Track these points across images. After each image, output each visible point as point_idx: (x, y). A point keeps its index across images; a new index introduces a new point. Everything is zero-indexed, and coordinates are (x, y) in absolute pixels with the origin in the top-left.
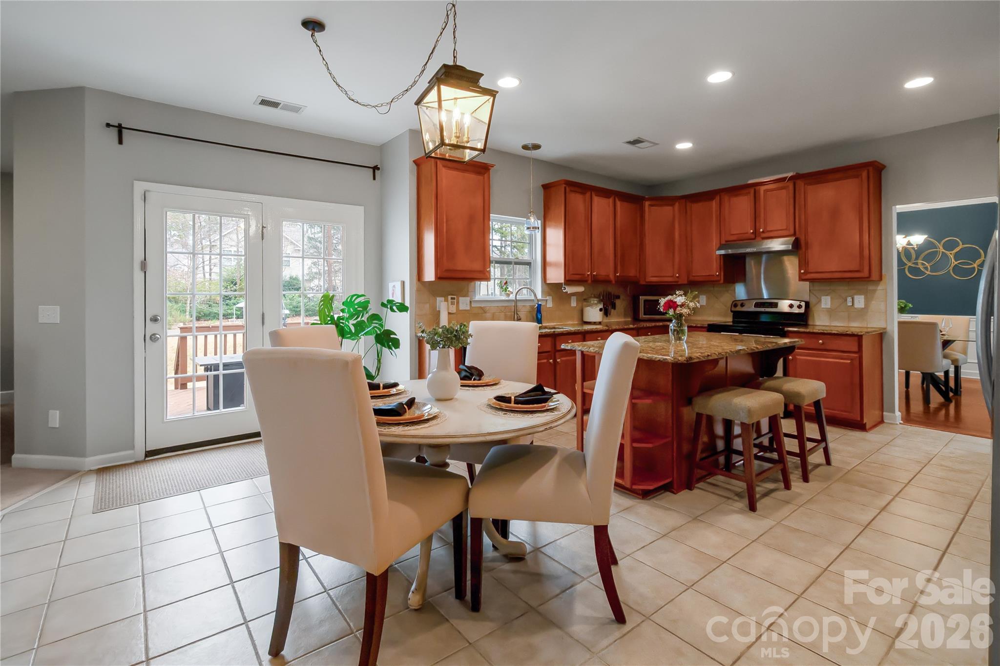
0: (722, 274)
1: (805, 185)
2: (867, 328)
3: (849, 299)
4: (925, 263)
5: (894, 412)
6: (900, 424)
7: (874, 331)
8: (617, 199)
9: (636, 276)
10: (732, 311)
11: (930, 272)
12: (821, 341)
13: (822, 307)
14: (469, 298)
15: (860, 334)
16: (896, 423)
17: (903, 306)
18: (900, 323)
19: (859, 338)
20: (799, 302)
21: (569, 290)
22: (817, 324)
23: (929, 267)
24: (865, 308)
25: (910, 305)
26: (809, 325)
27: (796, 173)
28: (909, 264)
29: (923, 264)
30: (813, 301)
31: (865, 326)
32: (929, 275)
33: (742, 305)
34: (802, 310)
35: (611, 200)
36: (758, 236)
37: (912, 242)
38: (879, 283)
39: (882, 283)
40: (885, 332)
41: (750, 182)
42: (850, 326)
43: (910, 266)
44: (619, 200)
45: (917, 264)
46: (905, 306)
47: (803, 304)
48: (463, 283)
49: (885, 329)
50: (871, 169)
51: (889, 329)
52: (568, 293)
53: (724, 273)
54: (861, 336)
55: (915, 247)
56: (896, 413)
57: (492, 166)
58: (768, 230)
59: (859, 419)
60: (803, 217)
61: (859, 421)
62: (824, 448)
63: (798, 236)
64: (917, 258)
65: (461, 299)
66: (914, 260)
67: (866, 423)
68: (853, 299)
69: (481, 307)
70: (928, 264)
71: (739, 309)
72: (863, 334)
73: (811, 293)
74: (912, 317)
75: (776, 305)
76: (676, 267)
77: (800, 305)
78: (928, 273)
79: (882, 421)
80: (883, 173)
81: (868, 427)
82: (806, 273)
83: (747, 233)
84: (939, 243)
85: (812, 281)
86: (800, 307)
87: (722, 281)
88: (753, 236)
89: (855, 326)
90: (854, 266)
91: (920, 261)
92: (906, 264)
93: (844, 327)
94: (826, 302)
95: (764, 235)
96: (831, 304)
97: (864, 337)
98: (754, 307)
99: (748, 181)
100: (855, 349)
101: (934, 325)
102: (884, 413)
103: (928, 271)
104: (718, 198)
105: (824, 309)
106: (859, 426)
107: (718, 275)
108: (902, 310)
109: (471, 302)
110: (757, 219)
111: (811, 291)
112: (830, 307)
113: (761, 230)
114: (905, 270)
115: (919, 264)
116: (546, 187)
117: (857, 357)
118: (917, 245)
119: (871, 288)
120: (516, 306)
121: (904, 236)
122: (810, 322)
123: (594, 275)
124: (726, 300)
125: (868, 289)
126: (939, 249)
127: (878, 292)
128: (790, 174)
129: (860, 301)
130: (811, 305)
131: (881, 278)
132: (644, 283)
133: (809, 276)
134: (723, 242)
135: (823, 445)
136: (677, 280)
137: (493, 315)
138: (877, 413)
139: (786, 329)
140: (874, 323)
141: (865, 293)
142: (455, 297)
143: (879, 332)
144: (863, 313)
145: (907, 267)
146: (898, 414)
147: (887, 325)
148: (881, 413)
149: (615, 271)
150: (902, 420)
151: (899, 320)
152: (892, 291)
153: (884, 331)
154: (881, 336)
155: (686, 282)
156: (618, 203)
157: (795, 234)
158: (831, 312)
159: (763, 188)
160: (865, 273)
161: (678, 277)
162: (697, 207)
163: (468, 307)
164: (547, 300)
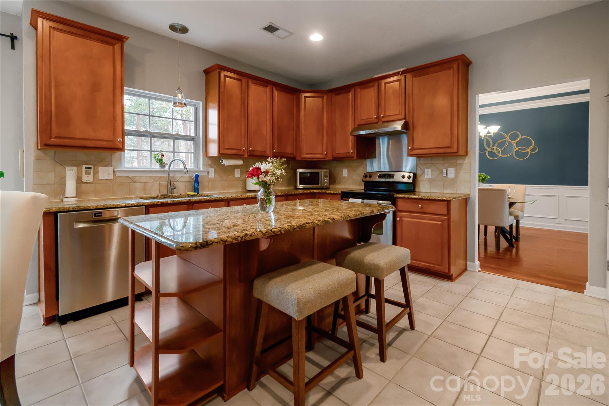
0: (355, 151)
1: (412, 77)
2: (456, 194)
3: (444, 171)
4: (499, 149)
5: (474, 262)
6: (479, 271)
7: (460, 197)
8: (274, 89)
9: (293, 153)
10: (363, 181)
11: (501, 155)
12: (420, 206)
13: (425, 177)
14: (113, 168)
15: (448, 199)
16: (475, 270)
17: (484, 177)
18: (480, 190)
19: (448, 203)
20: (409, 173)
21: (227, 162)
22: (421, 191)
23: (501, 151)
24: (455, 178)
25: (489, 177)
26: (416, 192)
27: (407, 68)
28: (489, 150)
29: (497, 150)
30: (419, 173)
31: (455, 192)
32: (500, 157)
33: (370, 176)
34: (411, 181)
35: (268, 89)
36: (379, 121)
37: (490, 132)
38: (465, 158)
39: (467, 157)
40: (470, 197)
41: (375, 77)
42: (444, 192)
43: (489, 151)
44: (276, 90)
45: (493, 149)
46: (485, 178)
47: (412, 175)
48: (105, 154)
49: (469, 195)
50: (460, 62)
51: (471, 195)
52: (225, 165)
53: (357, 151)
54: (450, 201)
55: (492, 134)
56: (476, 263)
57: (127, 38)
58: (386, 115)
59: (447, 271)
60: (411, 105)
61: (447, 273)
62: (408, 314)
63: (407, 119)
64: (493, 146)
65: (101, 169)
66: (492, 146)
67: (452, 274)
68: (447, 171)
69: (128, 177)
70: (500, 149)
71: (368, 179)
72: (451, 200)
73: (418, 167)
74: (489, 185)
75: (392, 176)
76: (325, 146)
77: (409, 176)
78: (500, 155)
79: (465, 270)
80: (470, 68)
81: (454, 277)
82: (413, 149)
83: (372, 118)
84: (507, 135)
85: (418, 156)
86: (409, 177)
87: (355, 158)
88: (376, 121)
89: (447, 193)
90: (447, 144)
91: (495, 148)
92: (487, 150)
93: (440, 193)
94: (428, 173)
95: (384, 120)
96: (432, 175)
97: (452, 202)
98: (378, 178)
99: (374, 76)
100: (446, 213)
101: (503, 191)
102: (467, 262)
103: (500, 154)
104: (353, 91)
105: (427, 179)
106: (448, 277)
107: (352, 152)
108: (483, 180)
109: (114, 172)
110: (379, 107)
111: (418, 165)
112: (430, 177)
113: (382, 115)
114: (486, 154)
115: (495, 149)
116: (207, 72)
117: (446, 218)
118: (493, 133)
119: (459, 161)
120: (170, 176)
121: (485, 126)
122: (417, 190)
123: (250, 150)
124: (361, 172)
125: (458, 163)
126: (507, 139)
127: (464, 165)
128: (402, 70)
129: (451, 172)
130: (417, 175)
131: (466, 154)
132: (300, 159)
133: (416, 152)
134: (356, 126)
135: (408, 310)
136: (325, 156)
137: (145, 184)
138: (462, 262)
139: (395, 196)
140: (462, 190)
141: (455, 166)
142: (92, 167)
143: (465, 197)
144: (453, 181)
145: (487, 152)
146: (477, 263)
147: (470, 192)
148: (465, 262)
149: (273, 148)
150: (480, 268)
151: (479, 187)
152: (475, 164)
153: (468, 196)
154: (466, 201)
155: (332, 159)
156: (276, 93)
157: (405, 118)
158: (431, 181)
159: (383, 82)
160: (455, 149)
161: (326, 154)
162: (339, 98)
163: (111, 177)
164: (208, 172)
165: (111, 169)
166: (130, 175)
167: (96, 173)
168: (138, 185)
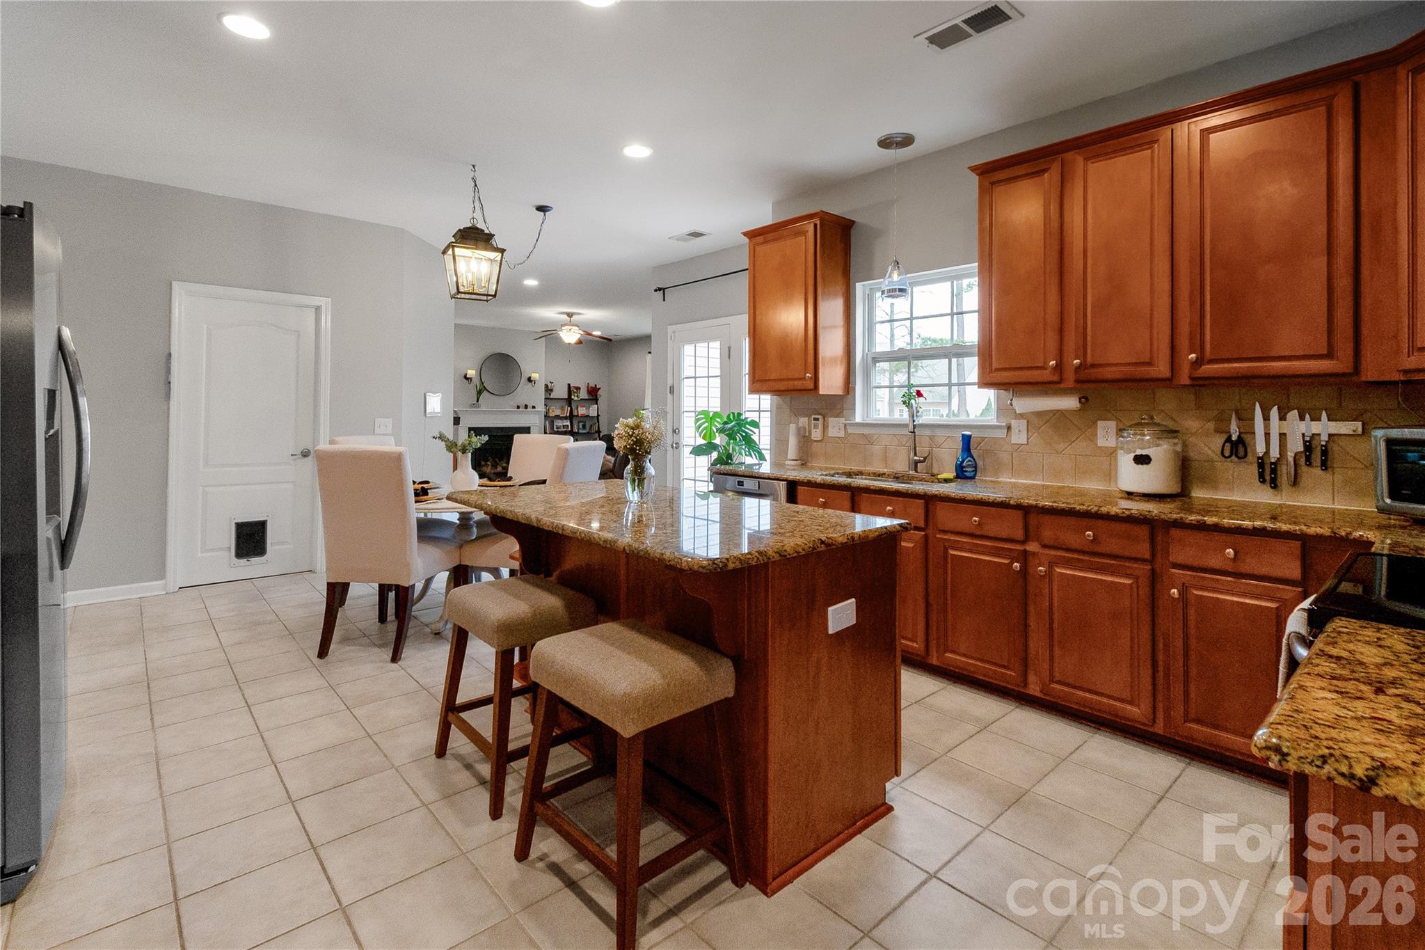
14: (844, 419)
65: (830, 421)
69: (863, 434)
109: (847, 426)
123: (1075, 366)
163: (842, 434)
164: (1009, 428)
165: (842, 420)
166: (866, 431)
167: (825, 428)
168: (877, 449)
